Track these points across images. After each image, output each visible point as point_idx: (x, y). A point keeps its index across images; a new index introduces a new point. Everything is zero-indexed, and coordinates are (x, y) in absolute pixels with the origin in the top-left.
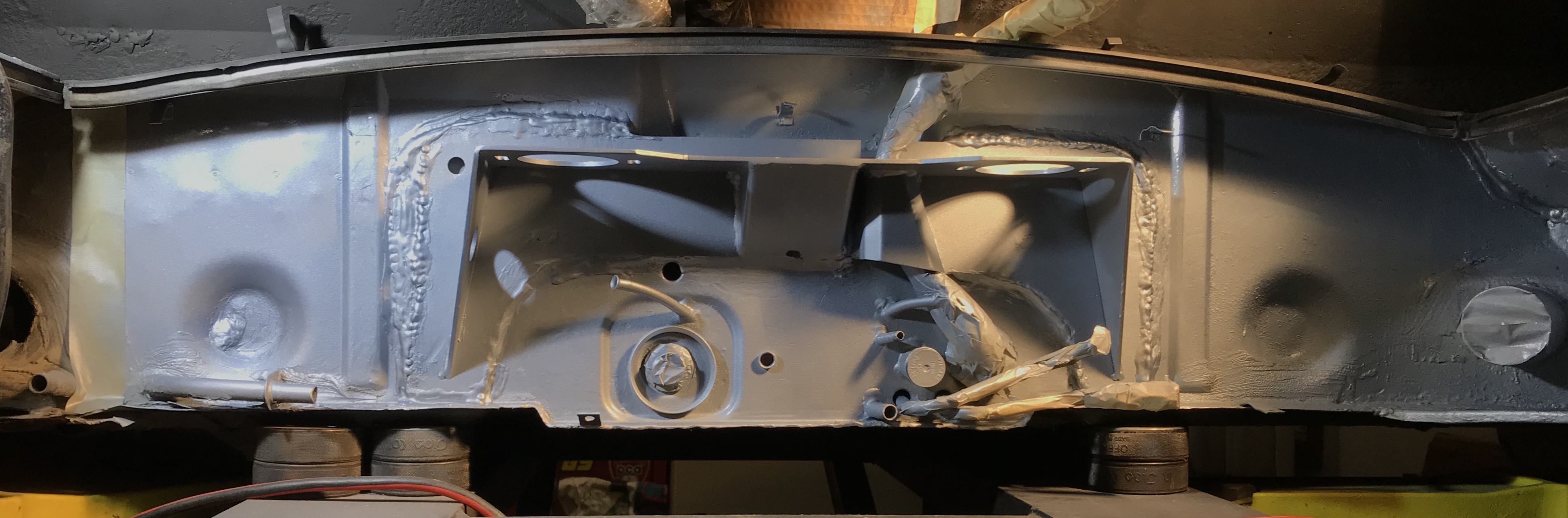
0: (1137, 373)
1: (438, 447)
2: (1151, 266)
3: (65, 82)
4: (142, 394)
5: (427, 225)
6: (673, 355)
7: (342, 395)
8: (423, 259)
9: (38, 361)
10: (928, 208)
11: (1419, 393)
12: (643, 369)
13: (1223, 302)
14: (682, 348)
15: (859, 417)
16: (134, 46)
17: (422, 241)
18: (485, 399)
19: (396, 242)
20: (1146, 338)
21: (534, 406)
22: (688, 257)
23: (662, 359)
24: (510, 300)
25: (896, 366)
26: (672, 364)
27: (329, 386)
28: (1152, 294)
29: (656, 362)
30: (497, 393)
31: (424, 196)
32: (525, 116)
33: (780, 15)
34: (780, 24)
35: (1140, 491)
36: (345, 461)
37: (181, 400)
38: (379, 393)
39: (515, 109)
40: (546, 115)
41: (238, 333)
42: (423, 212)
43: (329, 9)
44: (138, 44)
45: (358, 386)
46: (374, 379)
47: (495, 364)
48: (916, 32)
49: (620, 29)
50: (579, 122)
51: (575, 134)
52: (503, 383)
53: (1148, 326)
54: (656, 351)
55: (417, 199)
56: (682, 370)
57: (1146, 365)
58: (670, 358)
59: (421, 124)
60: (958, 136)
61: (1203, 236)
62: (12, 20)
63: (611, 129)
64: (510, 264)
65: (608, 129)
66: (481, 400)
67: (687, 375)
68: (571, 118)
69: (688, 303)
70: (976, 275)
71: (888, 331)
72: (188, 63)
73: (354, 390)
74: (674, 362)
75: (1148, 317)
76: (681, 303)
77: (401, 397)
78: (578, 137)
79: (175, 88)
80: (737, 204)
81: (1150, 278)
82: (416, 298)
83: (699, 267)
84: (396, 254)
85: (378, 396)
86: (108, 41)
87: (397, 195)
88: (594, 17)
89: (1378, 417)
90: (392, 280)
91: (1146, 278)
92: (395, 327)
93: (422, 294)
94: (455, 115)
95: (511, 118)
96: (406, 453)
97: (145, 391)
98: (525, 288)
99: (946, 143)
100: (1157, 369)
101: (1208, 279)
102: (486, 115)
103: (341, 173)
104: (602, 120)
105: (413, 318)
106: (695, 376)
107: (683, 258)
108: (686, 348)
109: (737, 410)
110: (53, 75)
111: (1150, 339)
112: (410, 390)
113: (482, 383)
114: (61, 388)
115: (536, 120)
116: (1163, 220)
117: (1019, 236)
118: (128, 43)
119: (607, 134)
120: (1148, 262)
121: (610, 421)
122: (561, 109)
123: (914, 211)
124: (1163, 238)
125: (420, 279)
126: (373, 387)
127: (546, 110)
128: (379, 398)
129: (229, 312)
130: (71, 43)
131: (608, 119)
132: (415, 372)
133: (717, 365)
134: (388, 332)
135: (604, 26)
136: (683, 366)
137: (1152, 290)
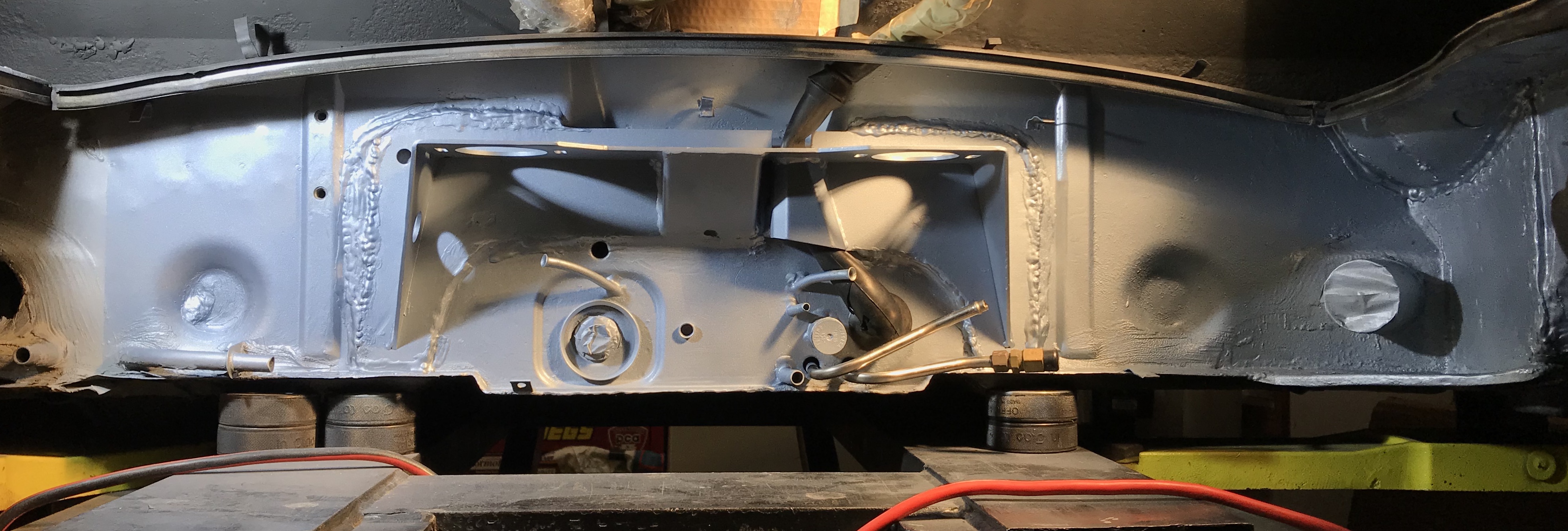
0: (1027, 340)
1: (385, 412)
2: (1038, 243)
3: (53, 86)
4: (119, 364)
5: (377, 210)
6: (599, 327)
7: (299, 364)
8: (373, 241)
9: (25, 335)
10: (831, 191)
11: (1291, 360)
12: (573, 339)
13: (1106, 276)
14: (609, 320)
15: (772, 382)
16: (117, 54)
17: (372, 225)
18: (428, 367)
19: (349, 226)
20: (1034, 309)
21: (472, 374)
22: (614, 236)
23: (590, 330)
24: (452, 277)
25: (806, 335)
26: (599, 334)
27: (286, 357)
28: (1039, 268)
29: (585, 333)
30: (439, 362)
31: (374, 184)
32: (467, 111)
33: (698, 21)
34: (697, 28)
35: (1033, 450)
36: (299, 425)
37: (154, 370)
38: (333, 362)
39: (458, 105)
40: (486, 110)
41: (207, 308)
42: (374, 199)
43: (291, 19)
44: (121, 51)
45: (313, 356)
46: (327, 350)
47: (438, 336)
48: (821, 34)
49: (551, 34)
50: (515, 116)
51: (512, 127)
52: (445, 353)
53: (1035, 298)
54: (585, 323)
55: (369, 187)
56: (608, 340)
57: (1034, 333)
58: (597, 329)
59: (373, 119)
60: (860, 126)
61: (1086, 215)
62: (10, 32)
63: (544, 122)
64: (452, 244)
65: (541, 122)
66: (424, 369)
67: (613, 344)
68: (509, 113)
69: (615, 279)
70: (877, 251)
71: (797, 303)
72: (165, 68)
73: (310, 360)
74: (600, 333)
75: (1036, 290)
76: (608, 278)
77: (352, 366)
78: (515, 130)
79: (151, 90)
80: (659, 189)
81: (1037, 253)
82: (367, 276)
83: (624, 246)
84: (349, 237)
85: (331, 366)
86: (95, 49)
87: (351, 184)
88: (526, 23)
89: (1252, 381)
90: (345, 259)
91: (1033, 254)
92: (347, 302)
93: (372, 272)
94: (405, 110)
95: (454, 113)
96: (357, 417)
97: (121, 361)
98: (465, 267)
99: (848, 133)
100: (1046, 337)
101: (1092, 254)
102: (432, 111)
103: (301, 164)
104: (536, 114)
105: (364, 294)
106: (621, 345)
107: (610, 238)
108: (613, 320)
109: (660, 377)
110: (43, 80)
111: (1038, 309)
112: (361, 360)
113: (424, 353)
114: (43, 359)
115: (477, 114)
116: (1049, 201)
117: (917, 215)
118: (112, 50)
119: (541, 126)
120: (1035, 239)
121: (541, 388)
122: (499, 105)
123: (817, 194)
124: (1049, 218)
125: (370, 259)
126: (326, 358)
127: (486, 106)
128: (332, 368)
129: (200, 290)
130: (61, 51)
131: (542, 113)
132: (365, 344)
133: (642, 335)
134: (341, 308)
135: (536, 31)
136: (609, 336)
137: (1040, 264)
